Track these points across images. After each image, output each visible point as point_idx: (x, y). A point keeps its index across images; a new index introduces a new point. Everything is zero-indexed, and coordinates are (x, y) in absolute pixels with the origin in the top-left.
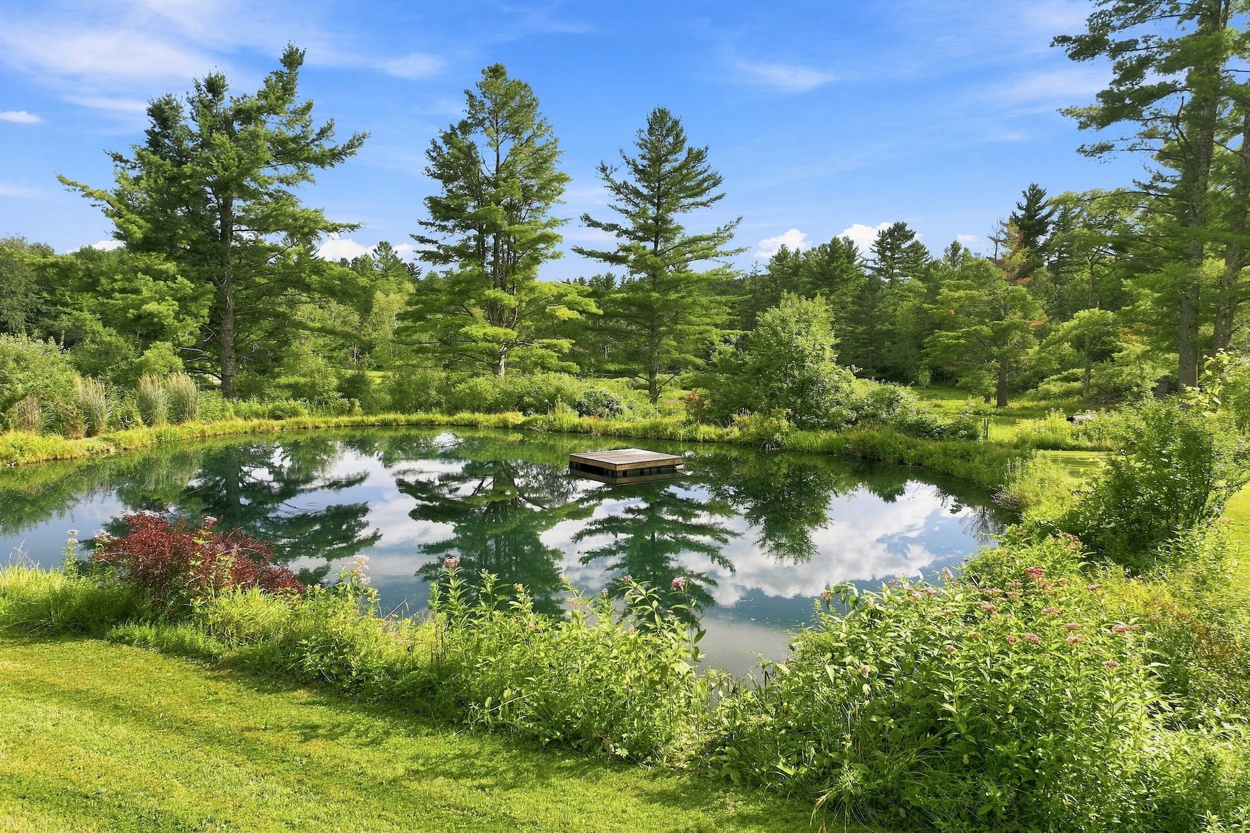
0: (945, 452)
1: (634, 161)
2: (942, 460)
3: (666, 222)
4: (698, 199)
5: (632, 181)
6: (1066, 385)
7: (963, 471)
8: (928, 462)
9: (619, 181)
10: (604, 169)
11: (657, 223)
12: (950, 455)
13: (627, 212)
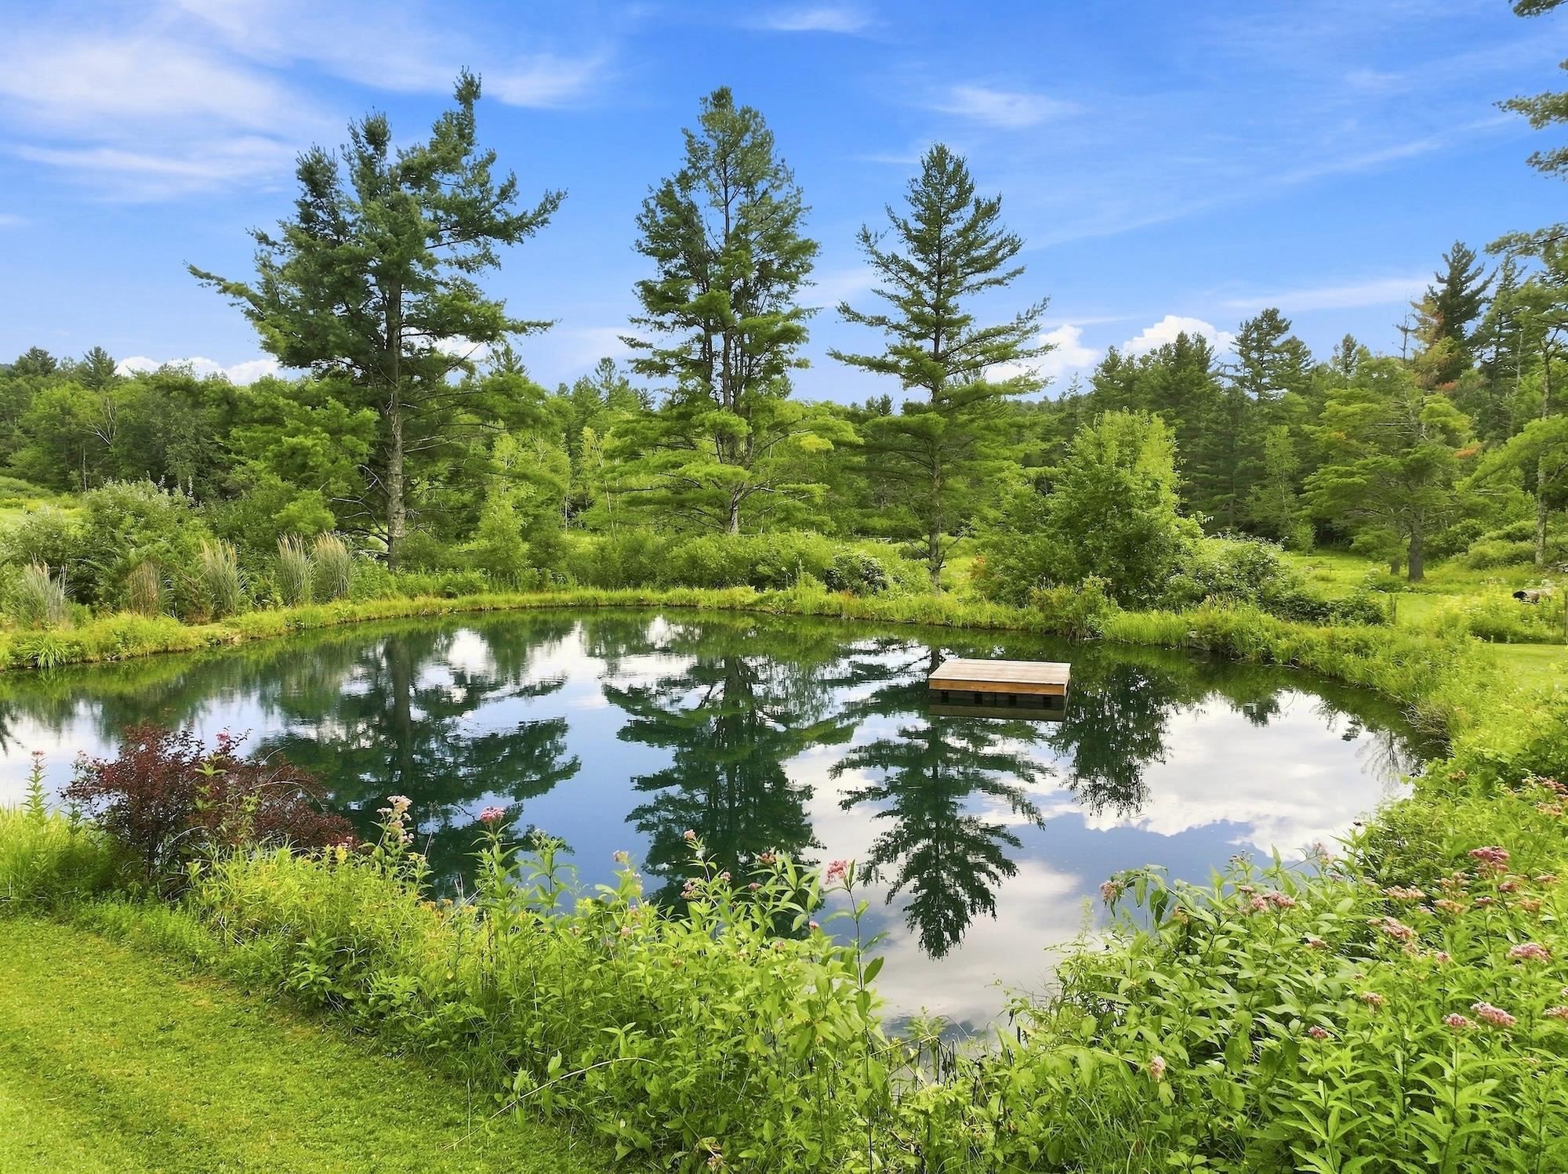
0: (1332, 644)
1: (906, 224)
2: (1326, 656)
3: (948, 310)
4: (991, 275)
5: (904, 251)
6: (1510, 547)
7: (1358, 673)
8: (1307, 660)
9: (886, 253)
10: (866, 238)
11: (938, 314)
12: (1339, 648)
13: (897, 298)
